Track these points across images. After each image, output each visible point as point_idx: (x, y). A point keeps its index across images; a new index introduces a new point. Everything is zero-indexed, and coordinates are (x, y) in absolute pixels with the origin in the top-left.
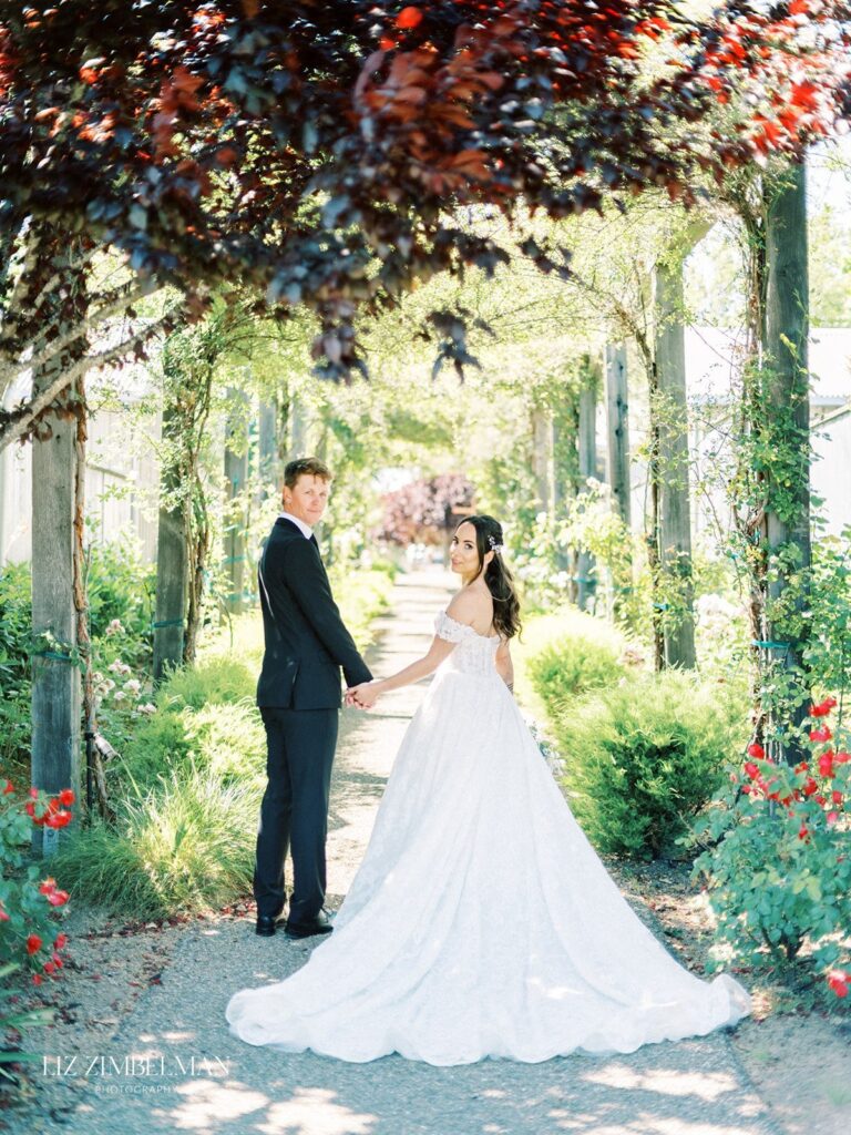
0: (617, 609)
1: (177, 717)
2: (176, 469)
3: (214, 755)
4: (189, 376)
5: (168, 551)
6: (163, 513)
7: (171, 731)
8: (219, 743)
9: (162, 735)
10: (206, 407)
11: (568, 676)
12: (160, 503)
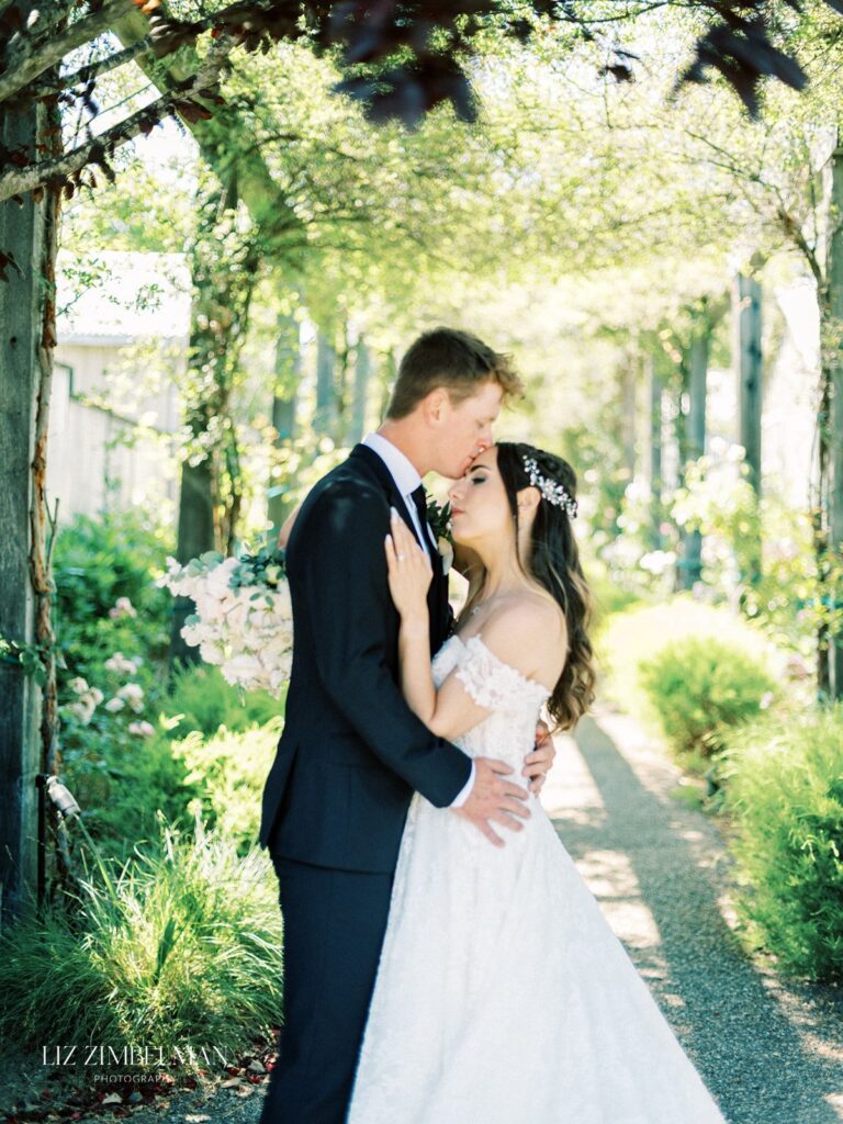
0: (743, 600)
1: (177, 748)
2: (203, 409)
3: (229, 805)
4: (222, 288)
5: (191, 515)
6: (186, 465)
7: (170, 769)
8: (237, 786)
9: (157, 775)
10: (244, 330)
11: (696, 689)
12: (183, 454)
